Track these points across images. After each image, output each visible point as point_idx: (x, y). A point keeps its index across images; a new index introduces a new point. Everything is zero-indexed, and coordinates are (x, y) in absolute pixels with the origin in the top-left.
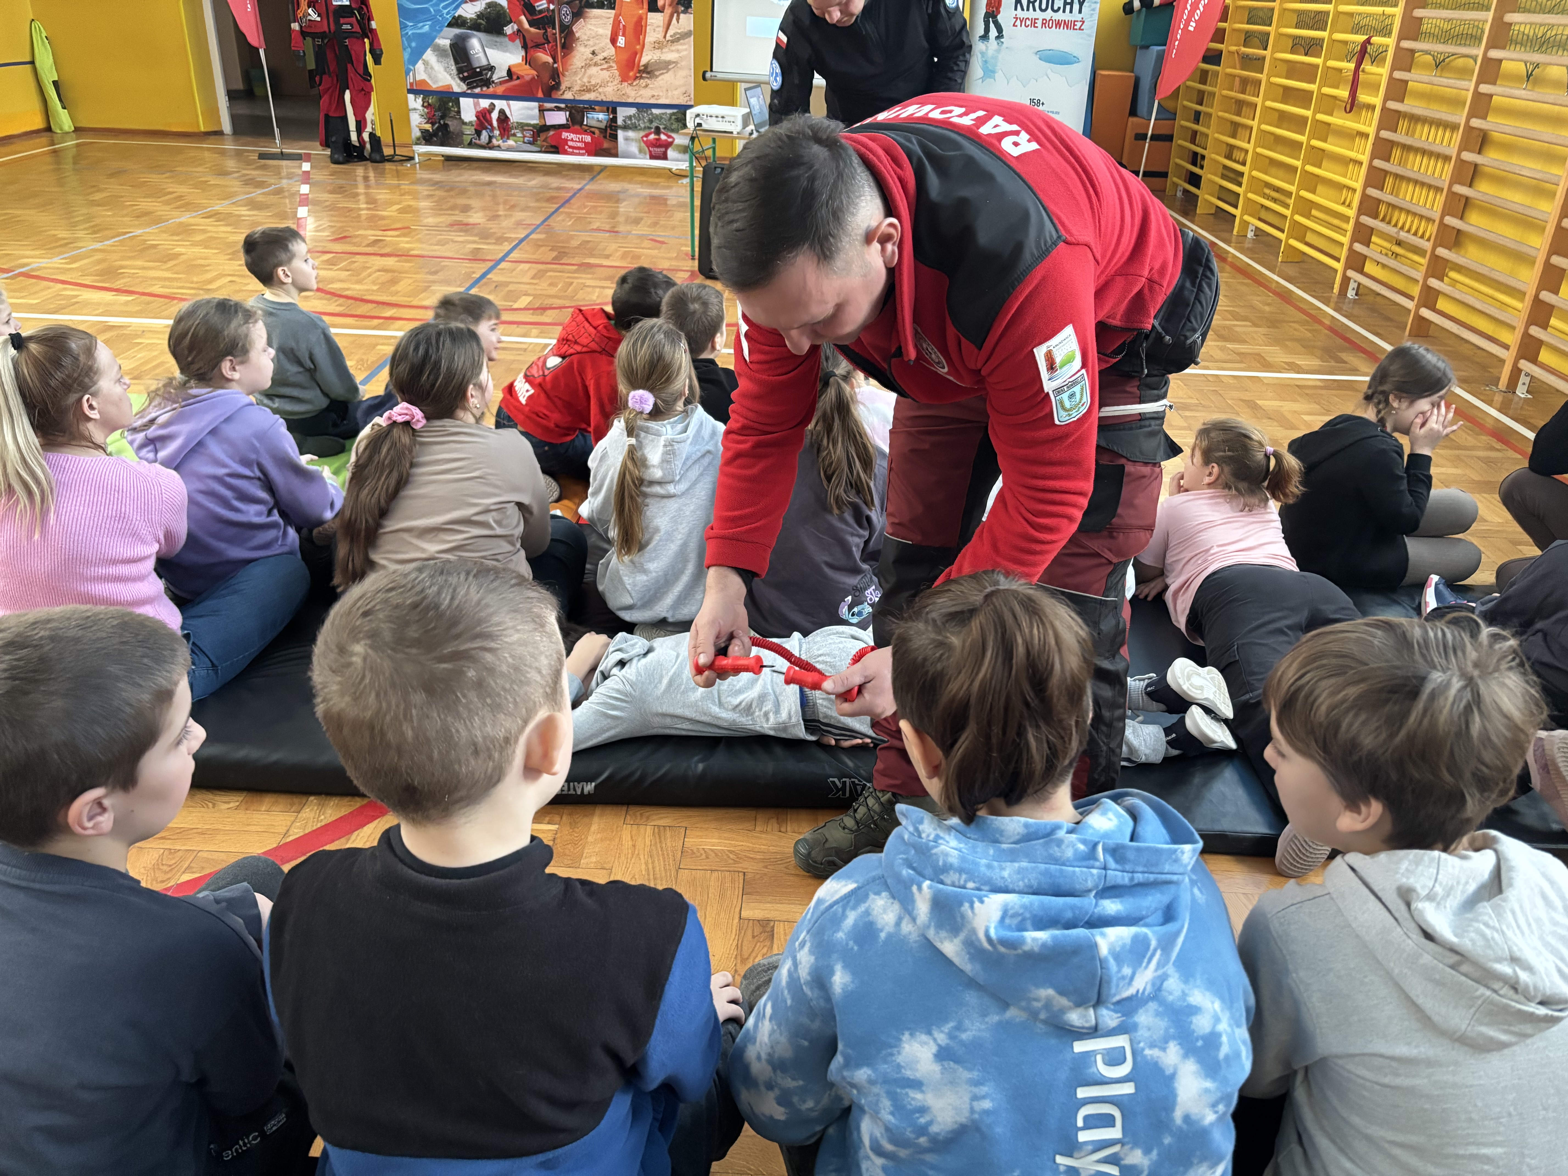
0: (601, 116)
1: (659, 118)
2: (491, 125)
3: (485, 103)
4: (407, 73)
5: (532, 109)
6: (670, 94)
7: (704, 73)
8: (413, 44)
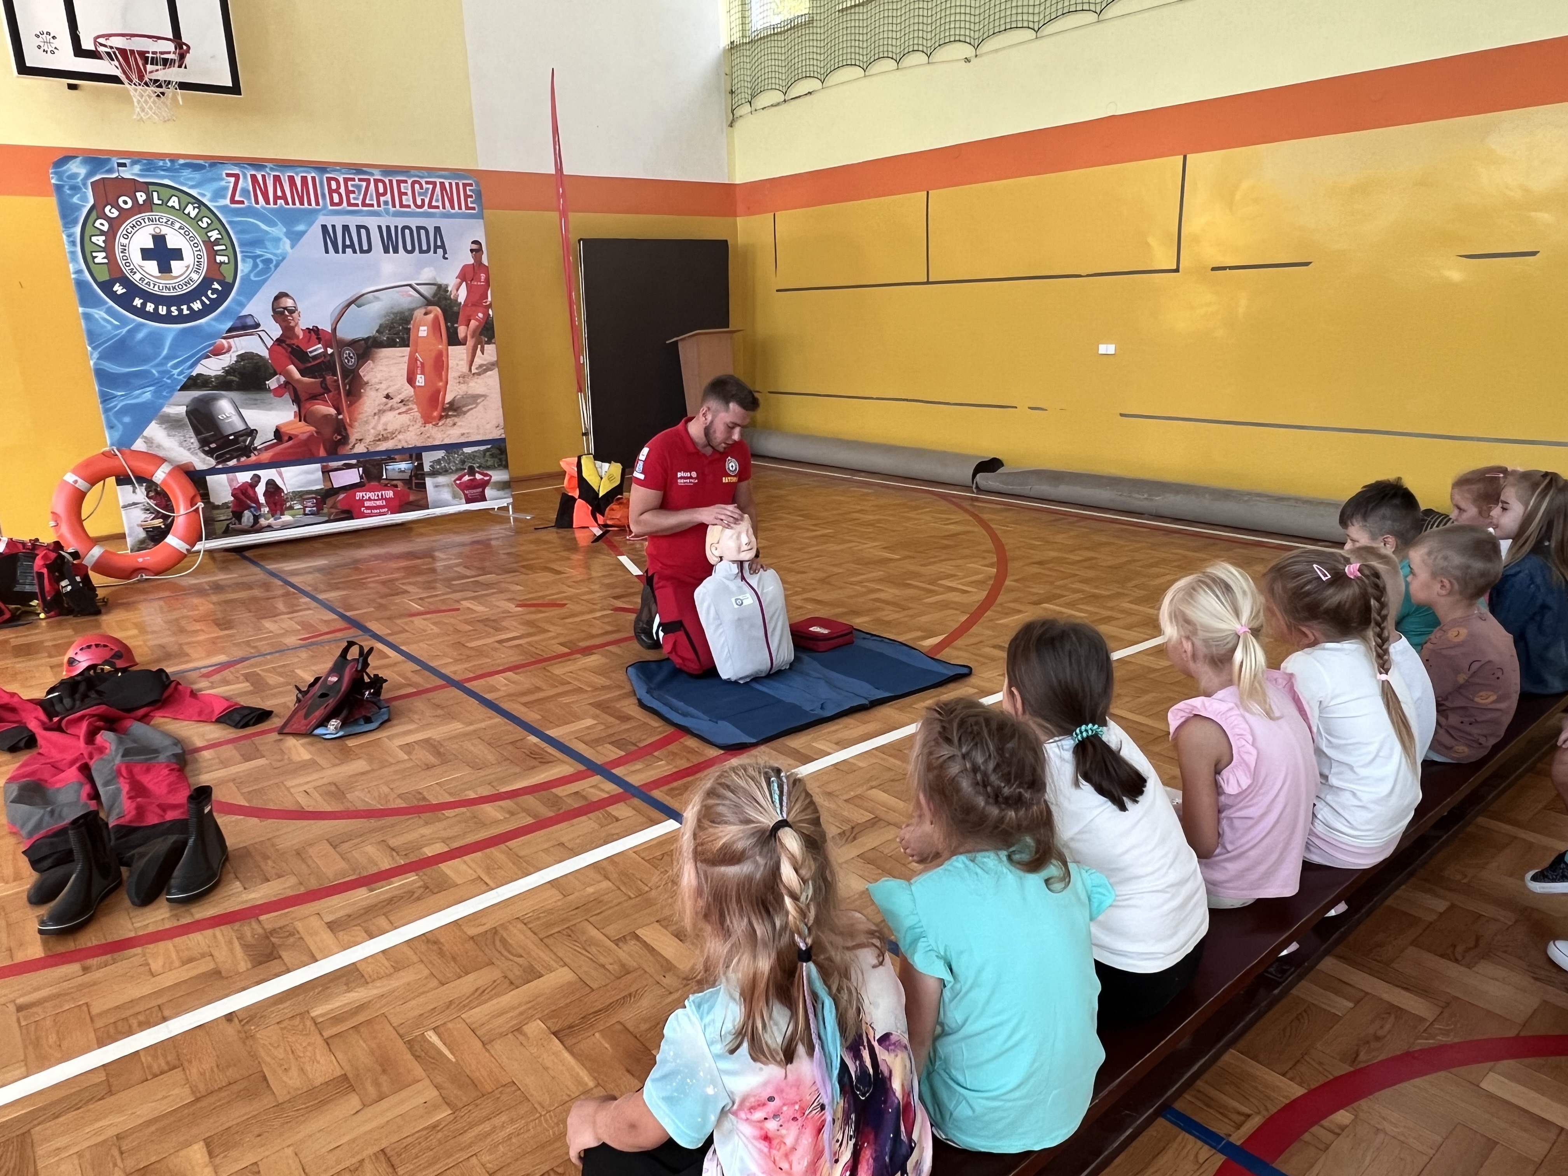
0: (403, 466)
2: (256, 501)
3: (244, 477)
6: (482, 428)
8: (127, 419)
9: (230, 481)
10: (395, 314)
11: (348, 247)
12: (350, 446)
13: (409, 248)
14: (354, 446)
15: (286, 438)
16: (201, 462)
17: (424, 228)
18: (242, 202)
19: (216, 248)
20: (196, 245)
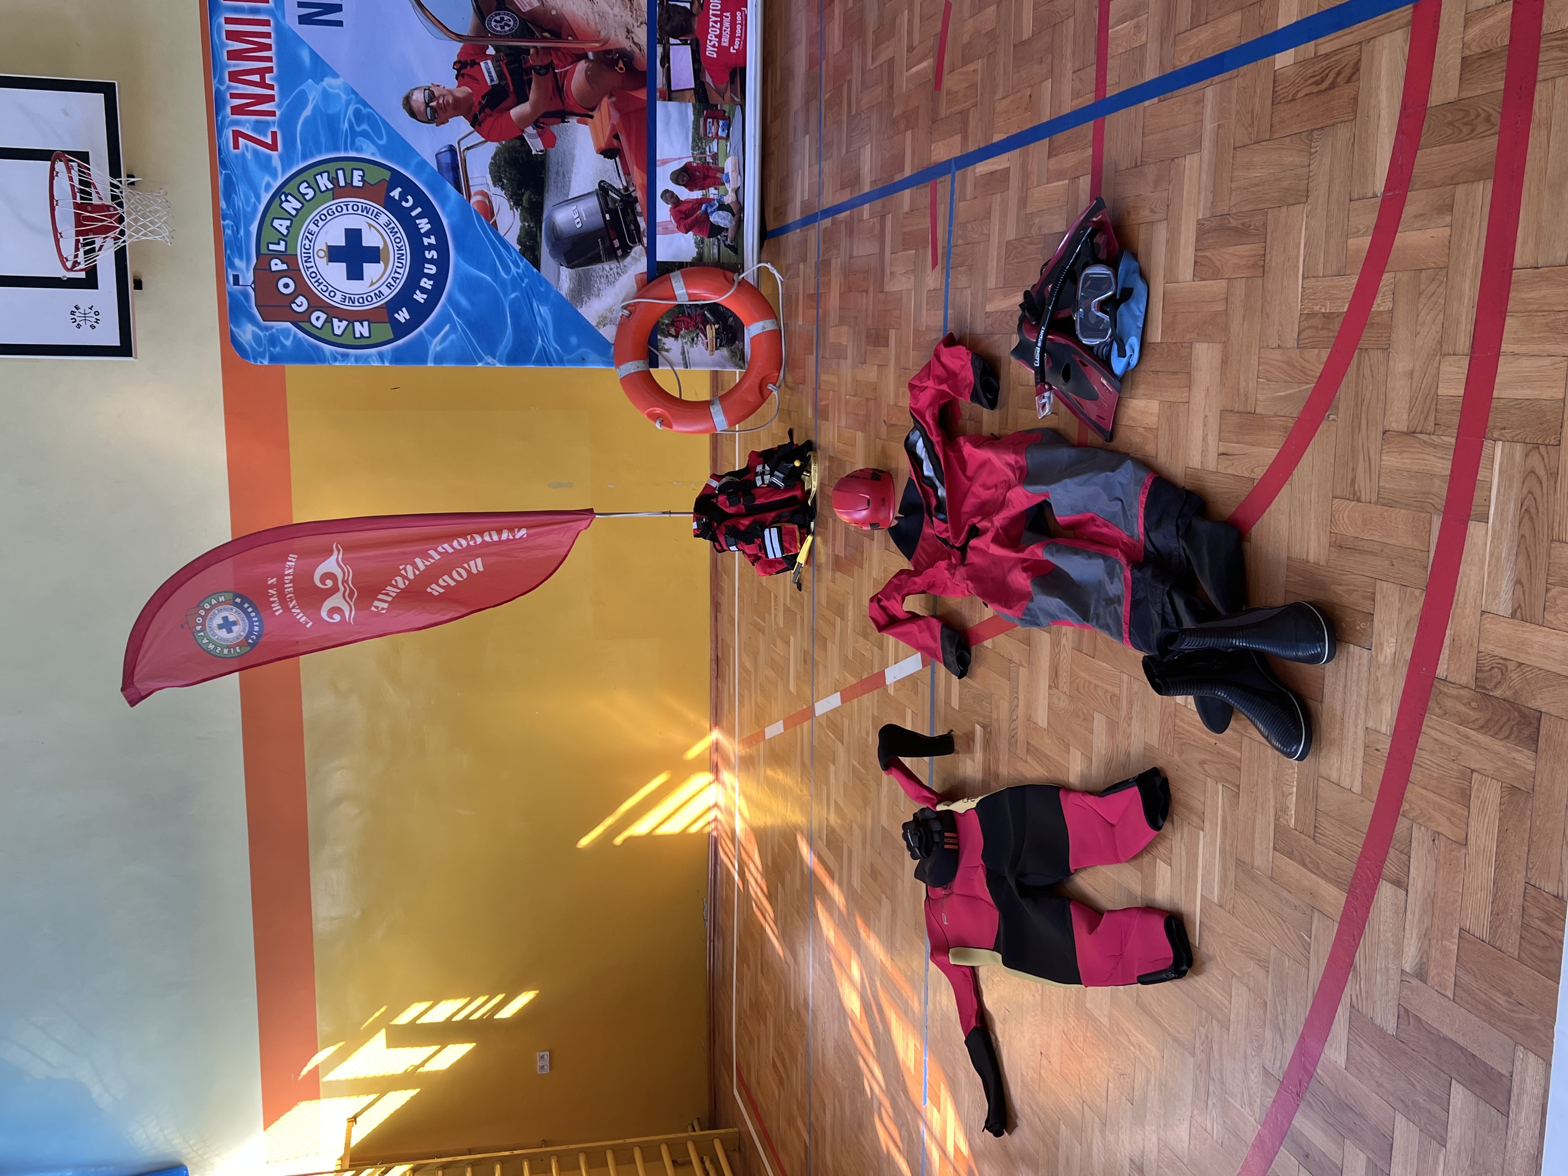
2: (699, 202)
3: (664, 212)
5: (669, 116)
12: (637, 51)
14: (637, 44)
15: (615, 142)
16: (637, 263)
18: (274, 134)
19: (342, 183)
20: (339, 209)
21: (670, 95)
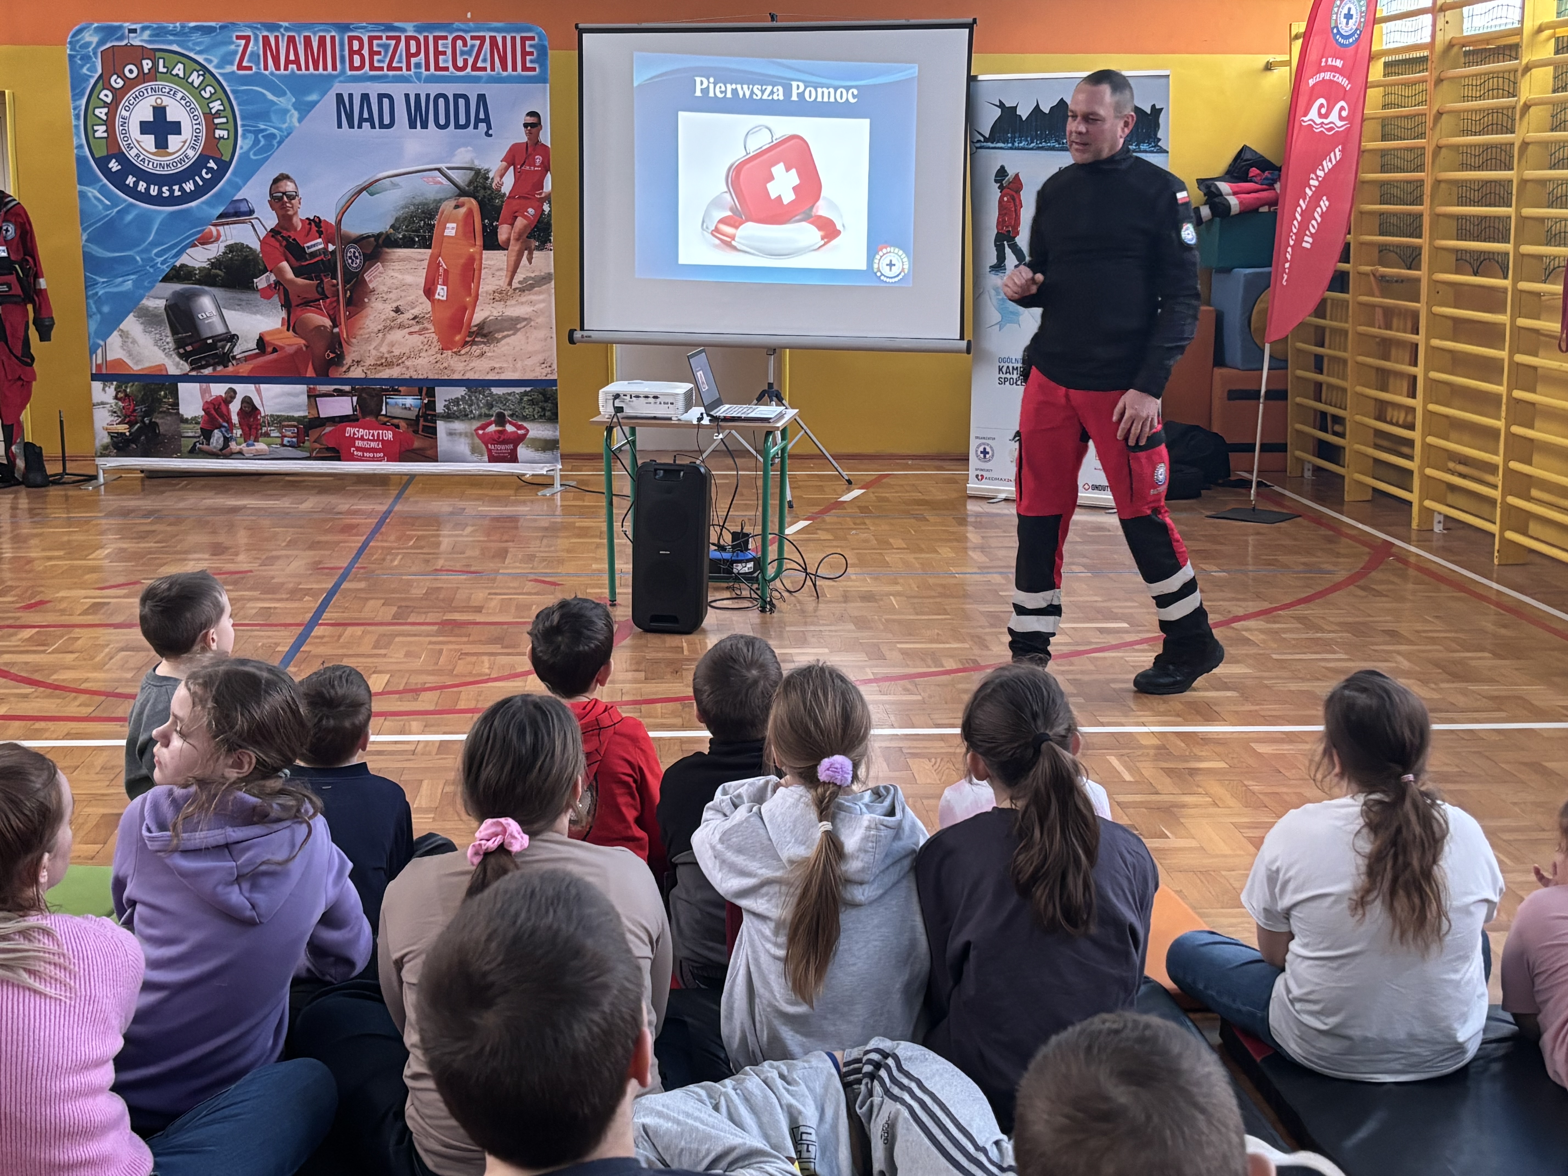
0: (409, 401)
1: (502, 400)
2: (229, 420)
3: (219, 390)
4: (93, 351)
5: (296, 395)
6: (519, 365)
7: (571, 332)
8: (106, 309)
9: (203, 392)
10: (417, 206)
11: (366, 120)
12: (344, 369)
13: (442, 121)
14: (349, 368)
15: (270, 349)
16: (175, 366)
17: (466, 97)
18: (250, 68)
19: (217, 121)
20: (195, 118)
21: (313, 396)
